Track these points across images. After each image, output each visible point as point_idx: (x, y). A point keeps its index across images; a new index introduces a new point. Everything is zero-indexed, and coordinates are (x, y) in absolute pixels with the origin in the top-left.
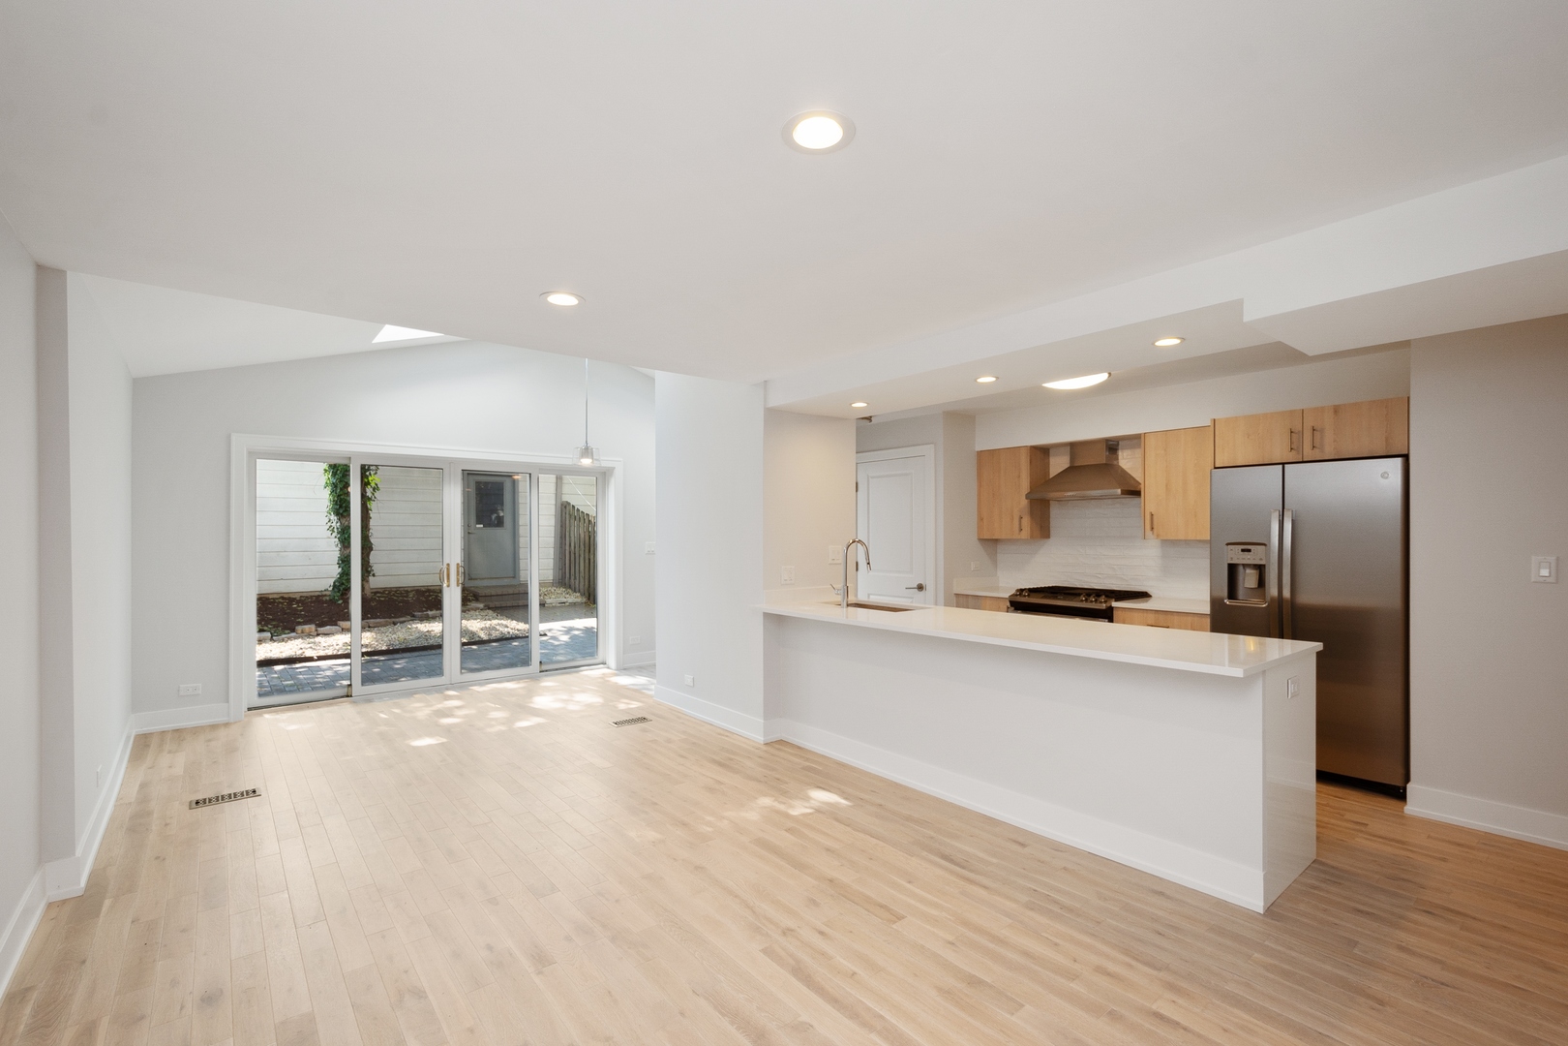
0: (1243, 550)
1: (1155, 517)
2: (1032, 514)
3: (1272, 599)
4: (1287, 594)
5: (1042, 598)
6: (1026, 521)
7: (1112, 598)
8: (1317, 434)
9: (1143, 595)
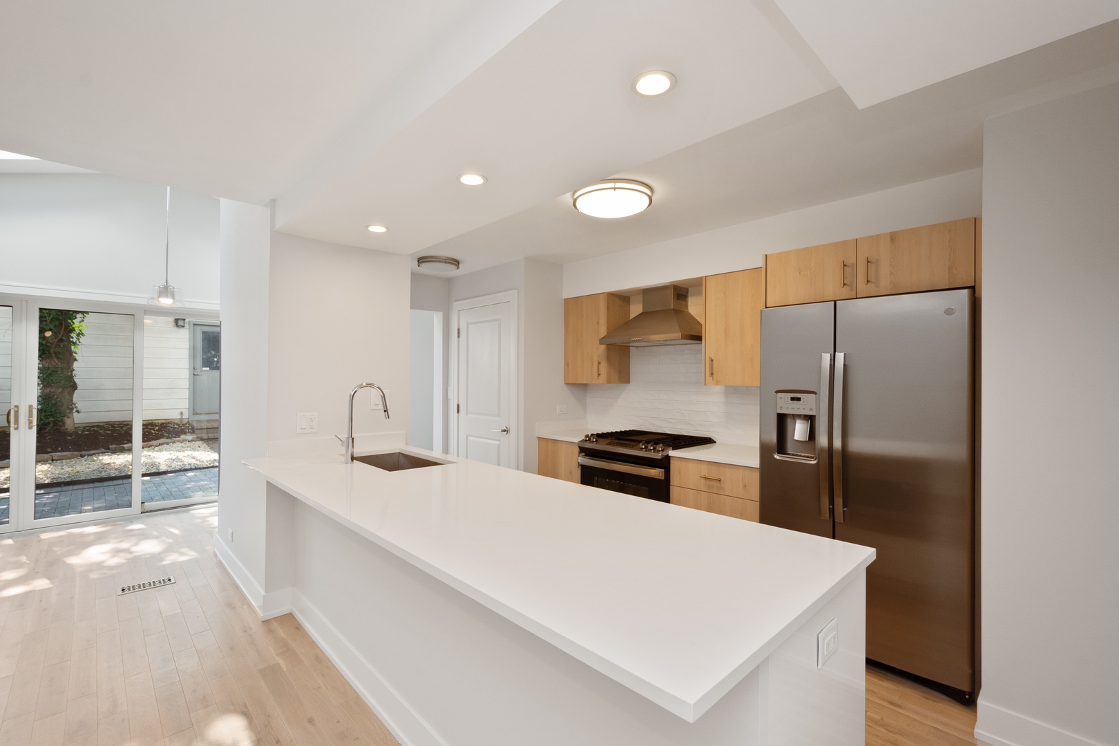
0: (793, 399)
1: (714, 362)
2: (609, 359)
3: (822, 450)
4: (837, 444)
5: (609, 444)
6: (604, 367)
7: (669, 446)
8: (872, 267)
9: (707, 441)
